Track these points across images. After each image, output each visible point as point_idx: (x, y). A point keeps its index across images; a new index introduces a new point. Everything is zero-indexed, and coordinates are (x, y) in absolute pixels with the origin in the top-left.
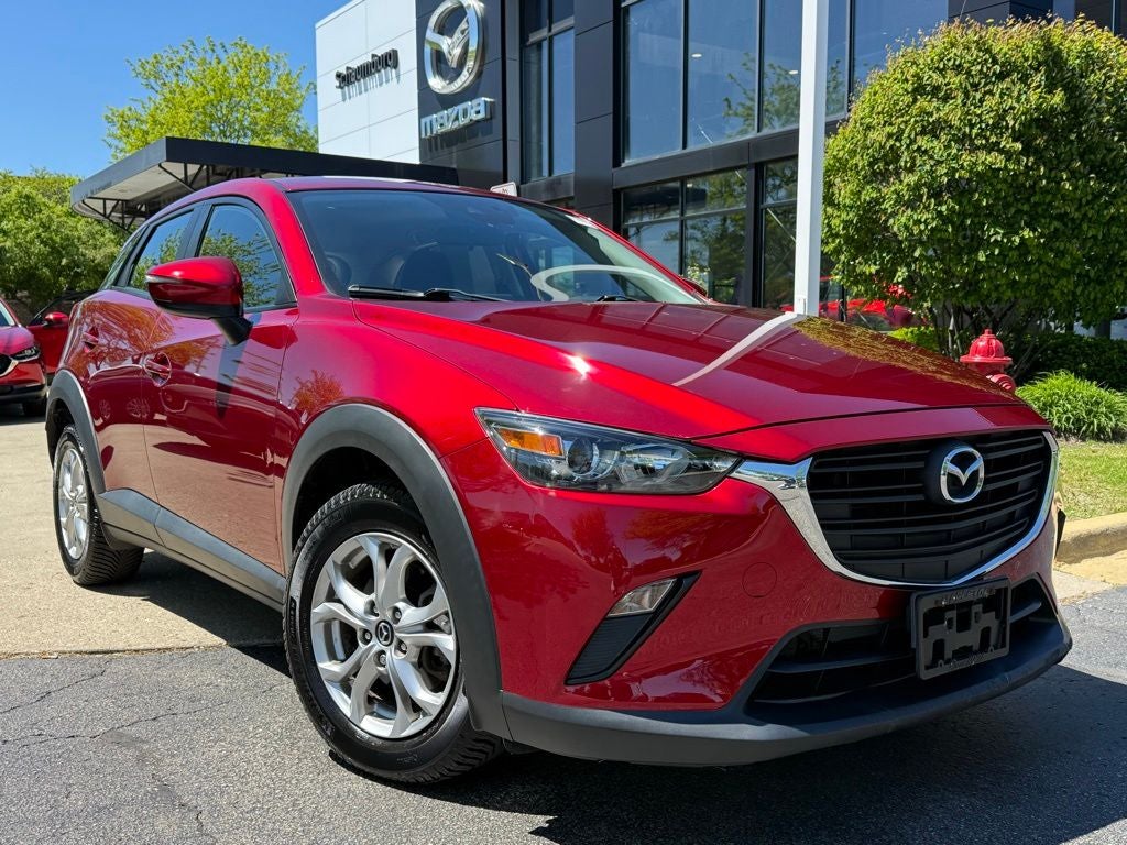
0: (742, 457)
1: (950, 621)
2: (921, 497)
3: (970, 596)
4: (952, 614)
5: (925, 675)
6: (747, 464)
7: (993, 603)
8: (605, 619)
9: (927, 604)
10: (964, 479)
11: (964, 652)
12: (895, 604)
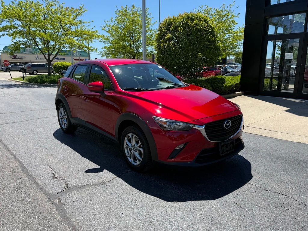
0: (195, 125)
1: (225, 147)
2: (221, 128)
3: (229, 142)
4: (226, 145)
5: (221, 155)
6: (195, 126)
7: (232, 143)
8: (174, 149)
9: (222, 144)
10: (228, 125)
11: (227, 151)
12: (217, 145)
